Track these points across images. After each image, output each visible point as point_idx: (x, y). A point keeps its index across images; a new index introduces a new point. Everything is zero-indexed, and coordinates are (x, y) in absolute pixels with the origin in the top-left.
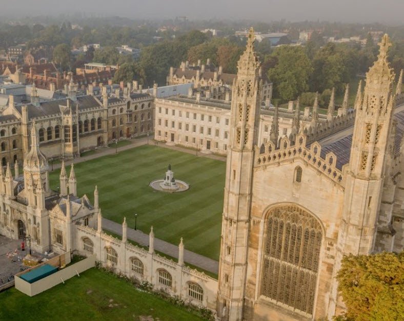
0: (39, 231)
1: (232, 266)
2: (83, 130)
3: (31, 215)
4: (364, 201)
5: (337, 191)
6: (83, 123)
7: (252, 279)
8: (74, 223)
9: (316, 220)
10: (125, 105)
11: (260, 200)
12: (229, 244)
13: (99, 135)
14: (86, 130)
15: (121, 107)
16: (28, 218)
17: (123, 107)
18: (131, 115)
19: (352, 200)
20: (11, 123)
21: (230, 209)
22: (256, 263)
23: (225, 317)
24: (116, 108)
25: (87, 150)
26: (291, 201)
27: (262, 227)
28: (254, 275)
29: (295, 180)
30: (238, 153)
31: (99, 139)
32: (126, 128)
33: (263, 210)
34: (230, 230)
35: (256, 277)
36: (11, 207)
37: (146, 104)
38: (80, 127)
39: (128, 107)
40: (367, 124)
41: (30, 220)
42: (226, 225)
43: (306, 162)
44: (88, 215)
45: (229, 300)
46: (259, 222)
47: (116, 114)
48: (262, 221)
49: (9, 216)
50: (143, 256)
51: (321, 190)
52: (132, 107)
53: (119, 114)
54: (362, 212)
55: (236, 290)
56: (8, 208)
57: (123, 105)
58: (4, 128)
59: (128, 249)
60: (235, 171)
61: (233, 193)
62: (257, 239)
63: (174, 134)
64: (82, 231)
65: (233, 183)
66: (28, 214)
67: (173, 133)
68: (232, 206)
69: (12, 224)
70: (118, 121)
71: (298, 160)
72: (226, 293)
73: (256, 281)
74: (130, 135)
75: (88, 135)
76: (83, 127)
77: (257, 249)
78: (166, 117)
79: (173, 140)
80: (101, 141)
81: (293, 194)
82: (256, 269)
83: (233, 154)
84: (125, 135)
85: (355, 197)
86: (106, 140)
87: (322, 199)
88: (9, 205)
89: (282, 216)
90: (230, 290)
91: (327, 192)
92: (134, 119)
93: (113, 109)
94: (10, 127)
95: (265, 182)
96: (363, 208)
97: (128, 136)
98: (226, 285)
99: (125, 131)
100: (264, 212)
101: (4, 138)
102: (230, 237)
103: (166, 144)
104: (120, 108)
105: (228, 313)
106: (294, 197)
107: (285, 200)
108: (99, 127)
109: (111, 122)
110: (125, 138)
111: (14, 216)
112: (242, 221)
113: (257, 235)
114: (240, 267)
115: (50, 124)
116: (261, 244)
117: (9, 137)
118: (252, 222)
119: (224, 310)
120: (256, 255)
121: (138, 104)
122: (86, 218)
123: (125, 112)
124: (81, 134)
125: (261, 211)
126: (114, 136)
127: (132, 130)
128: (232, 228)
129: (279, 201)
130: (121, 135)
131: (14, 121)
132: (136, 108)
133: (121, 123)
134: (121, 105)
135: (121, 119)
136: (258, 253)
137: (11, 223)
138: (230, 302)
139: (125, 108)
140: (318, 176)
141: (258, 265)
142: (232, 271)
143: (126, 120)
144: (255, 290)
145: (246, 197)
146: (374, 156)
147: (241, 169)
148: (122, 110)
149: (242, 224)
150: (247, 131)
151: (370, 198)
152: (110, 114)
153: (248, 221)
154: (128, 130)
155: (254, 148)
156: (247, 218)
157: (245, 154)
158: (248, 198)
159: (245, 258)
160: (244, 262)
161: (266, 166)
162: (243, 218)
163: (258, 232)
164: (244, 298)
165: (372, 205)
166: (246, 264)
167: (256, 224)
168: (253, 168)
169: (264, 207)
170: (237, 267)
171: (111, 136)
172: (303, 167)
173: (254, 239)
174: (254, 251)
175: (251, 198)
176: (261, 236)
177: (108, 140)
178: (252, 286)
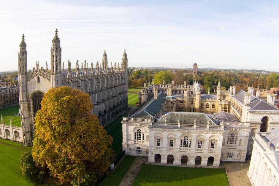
4: (55, 82)
5: (49, 82)
11: (29, 92)
12: (22, 110)
18: (10, 94)
22: (31, 117)
23: (25, 139)
24: (5, 92)
26: (38, 90)
27: (31, 102)
28: (32, 122)
29: (38, 82)
32: (9, 99)
37: (17, 90)
39: (9, 91)
40: (53, 56)
42: (20, 103)
43: (40, 74)
47: (5, 94)
48: (31, 100)
52: (11, 91)
54: (55, 86)
55: (27, 128)
60: (20, 83)
68: (21, 96)
70: (6, 97)
71: (38, 74)
72: (24, 130)
73: (33, 124)
84: (9, 102)
85: (53, 81)
87: (46, 86)
89: (37, 97)
90: (25, 128)
91: (47, 83)
92: (12, 96)
95: (30, 85)
96: (55, 84)
100: (31, 97)
102: (21, 108)
106: (38, 88)
109: (3, 97)
114: (27, 119)
116: (32, 109)
119: (25, 137)
120: (31, 113)
123: (8, 93)
127: (12, 101)
128: (22, 104)
129: (35, 91)
130: (7, 103)
132: (12, 91)
133: (7, 98)
140: (44, 78)
142: (24, 121)
143: (9, 96)
146: (57, 66)
147: (22, 81)
148: (7, 92)
149: (25, 102)
150: (23, 68)
151: (57, 81)
152: (2, 94)
153: (27, 101)
154: (10, 100)
155: (26, 73)
156: (26, 100)
157: (23, 76)
158: (26, 92)
159: (28, 115)
160: (28, 117)
161: (30, 79)
162: (25, 100)
163: (30, 105)
164: (30, 131)
165: (58, 83)
166: (29, 118)
167: (29, 102)
168: (26, 81)
169: (31, 95)
170: (25, 119)
171: (3, 103)
172: (39, 76)
173: (30, 108)
174: (30, 112)
175: (27, 92)
176: (31, 106)
177: (2, 104)
178: (32, 126)
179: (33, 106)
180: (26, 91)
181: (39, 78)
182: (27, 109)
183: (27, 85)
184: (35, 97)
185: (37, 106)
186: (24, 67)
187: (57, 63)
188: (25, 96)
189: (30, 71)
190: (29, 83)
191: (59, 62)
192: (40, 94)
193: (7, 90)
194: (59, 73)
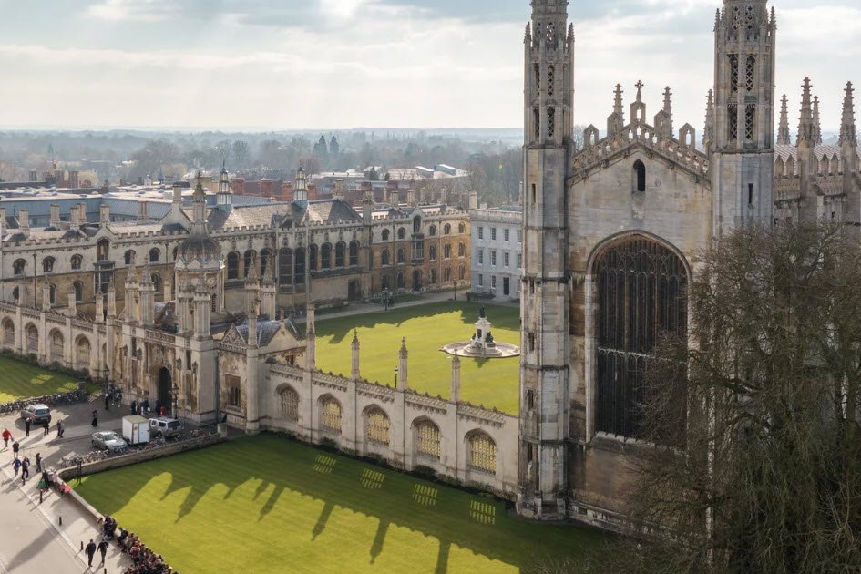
0: (196, 379)
1: (538, 372)
2: (320, 264)
3: (182, 350)
4: (739, 191)
5: (703, 192)
6: (319, 249)
7: (579, 398)
8: (263, 360)
9: (677, 257)
10: (409, 223)
11: (581, 237)
12: (531, 327)
13: (353, 277)
14: (325, 264)
15: (400, 226)
16: (177, 358)
17: (404, 226)
18: (421, 245)
19: (720, 195)
20: (171, 237)
21: (529, 260)
22: (583, 364)
23: (531, 482)
24: (390, 228)
25: (326, 306)
26: (631, 229)
27: (589, 290)
28: (581, 390)
29: (636, 189)
30: (537, 151)
31: (352, 285)
32: (412, 269)
33: (587, 255)
34: (532, 301)
35: (584, 394)
36: (146, 343)
37: (454, 225)
38: (313, 256)
39: (416, 228)
40: (729, 56)
41: (180, 360)
42: (525, 292)
43: (649, 150)
44: (294, 350)
45: (536, 442)
46: (582, 281)
47: (390, 240)
48: (588, 277)
49: (141, 364)
50: (387, 399)
51: (677, 195)
52: (424, 230)
53: (397, 239)
54: (739, 214)
55: (550, 421)
56: (140, 346)
57: (406, 223)
58: (158, 246)
59: (360, 392)
60: (534, 186)
61: (532, 228)
62: (582, 314)
63: (508, 279)
64: (279, 373)
65: (533, 208)
66: (177, 350)
67: (507, 276)
68: (532, 253)
69: (147, 378)
70: (393, 253)
71: (635, 150)
72: (531, 431)
73: (585, 402)
74: (421, 286)
75: (330, 274)
76: (319, 258)
77: (583, 335)
78: (493, 244)
79: (506, 291)
80: (357, 289)
81: (633, 213)
82: (584, 376)
83: (529, 154)
84: (409, 285)
85: (725, 188)
86: (366, 288)
87: (680, 212)
88: (143, 340)
89: (622, 263)
90: (538, 422)
91: (686, 197)
92: (427, 253)
93: (384, 227)
94: (170, 244)
95: (587, 202)
96: (739, 205)
97: (417, 287)
98: (531, 413)
99: (409, 276)
100: (589, 260)
101: (157, 265)
102: (532, 313)
103: (494, 299)
104: (397, 227)
105: (537, 471)
106: (635, 219)
107: (622, 228)
108: (354, 261)
109: (378, 254)
110: (409, 291)
111: (152, 361)
112: (552, 280)
113: (581, 307)
114: (554, 374)
115: (251, 245)
116: (588, 324)
117: (166, 265)
118: (571, 282)
119: (530, 466)
120: (583, 347)
121: (437, 224)
122: (289, 354)
123: (408, 236)
124: (313, 271)
125: (584, 259)
126: (385, 284)
127: (425, 276)
128: (534, 297)
129: (613, 233)
130: (401, 284)
131: (180, 233)
133: (401, 258)
134: (401, 223)
135: (400, 251)
136: (584, 343)
137: (144, 376)
138: (540, 447)
139: (409, 229)
140: (670, 172)
141: (587, 367)
142: (540, 382)
143: (411, 253)
144: (585, 420)
145: (557, 235)
146: (750, 112)
147: (544, 179)
148: (402, 233)
149: (552, 286)
150: (551, 112)
151: (751, 186)
152: (377, 238)
153: (564, 280)
154: (416, 274)
155: (567, 142)
156: (562, 275)
157: (549, 152)
158: (561, 236)
159: (561, 355)
160: (560, 364)
161: (587, 171)
162: (554, 274)
163: (582, 301)
164: (565, 439)
165: (755, 199)
166: (565, 367)
167: (579, 285)
168: (566, 178)
169: (589, 249)
170: (548, 374)
171: (378, 282)
172: (645, 160)
173: (577, 316)
174: (578, 341)
175: (567, 236)
176: (588, 308)
177: (372, 291)
178: (579, 413)
179: (595, 307)
180: (566, 228)
181: (640, 168)
182: (559, 320)
183: (572, 201)
184: (614, 264)
185: (621, 313)
186: (558, 110)
187: (749, 94)
188: (557, 255)
189: (591, 130)
190: (581, 191)
191: (762, 90)
192: (644, 251)
193: (405, 219)
194: (761, 146)
